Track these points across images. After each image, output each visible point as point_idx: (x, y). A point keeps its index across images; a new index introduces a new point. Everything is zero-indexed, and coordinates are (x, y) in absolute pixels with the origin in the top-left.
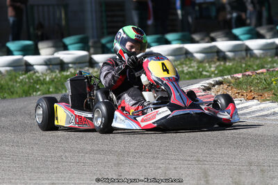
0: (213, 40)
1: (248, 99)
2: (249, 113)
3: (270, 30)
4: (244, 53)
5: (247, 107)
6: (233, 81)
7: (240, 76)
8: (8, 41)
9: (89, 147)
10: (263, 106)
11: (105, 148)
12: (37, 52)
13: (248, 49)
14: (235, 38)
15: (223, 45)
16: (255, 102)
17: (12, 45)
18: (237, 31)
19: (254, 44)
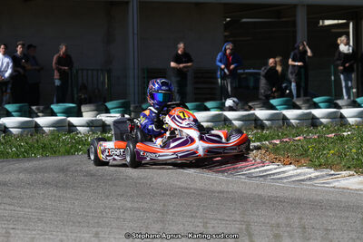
0: (251, 108)
1: (285, 165)
2: (285, 178)
3: (305, 102)
4: (281, 122)
5: (284, 172)
6: (271, 146)
7: (278, 142)
8: (53, 103)
9: (129, 205)
10: (299, 171)
11: (145, 206)
12: (79, 114)
13: (285, 119)
14: (272, 107)
15: (261, 113)
16: (292, 167)
17: (55, 107)
18: (273, 102)
19: (291, 114)
